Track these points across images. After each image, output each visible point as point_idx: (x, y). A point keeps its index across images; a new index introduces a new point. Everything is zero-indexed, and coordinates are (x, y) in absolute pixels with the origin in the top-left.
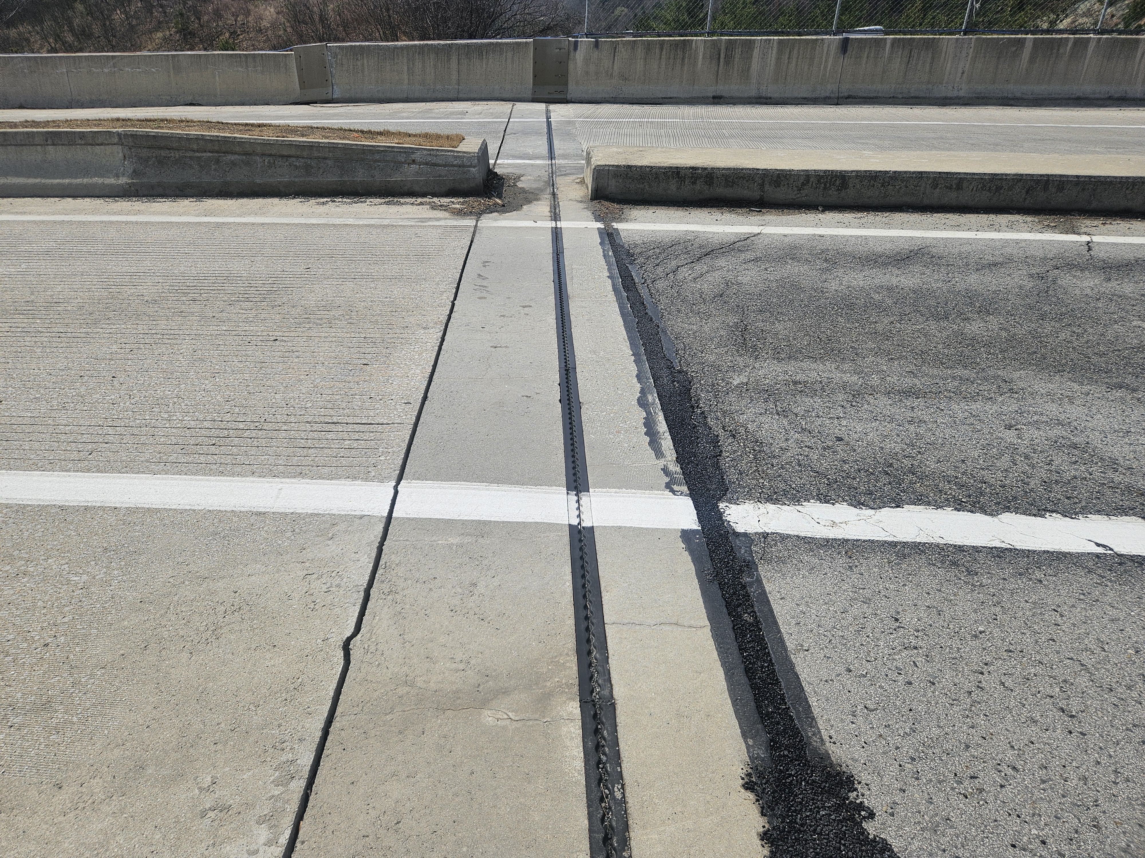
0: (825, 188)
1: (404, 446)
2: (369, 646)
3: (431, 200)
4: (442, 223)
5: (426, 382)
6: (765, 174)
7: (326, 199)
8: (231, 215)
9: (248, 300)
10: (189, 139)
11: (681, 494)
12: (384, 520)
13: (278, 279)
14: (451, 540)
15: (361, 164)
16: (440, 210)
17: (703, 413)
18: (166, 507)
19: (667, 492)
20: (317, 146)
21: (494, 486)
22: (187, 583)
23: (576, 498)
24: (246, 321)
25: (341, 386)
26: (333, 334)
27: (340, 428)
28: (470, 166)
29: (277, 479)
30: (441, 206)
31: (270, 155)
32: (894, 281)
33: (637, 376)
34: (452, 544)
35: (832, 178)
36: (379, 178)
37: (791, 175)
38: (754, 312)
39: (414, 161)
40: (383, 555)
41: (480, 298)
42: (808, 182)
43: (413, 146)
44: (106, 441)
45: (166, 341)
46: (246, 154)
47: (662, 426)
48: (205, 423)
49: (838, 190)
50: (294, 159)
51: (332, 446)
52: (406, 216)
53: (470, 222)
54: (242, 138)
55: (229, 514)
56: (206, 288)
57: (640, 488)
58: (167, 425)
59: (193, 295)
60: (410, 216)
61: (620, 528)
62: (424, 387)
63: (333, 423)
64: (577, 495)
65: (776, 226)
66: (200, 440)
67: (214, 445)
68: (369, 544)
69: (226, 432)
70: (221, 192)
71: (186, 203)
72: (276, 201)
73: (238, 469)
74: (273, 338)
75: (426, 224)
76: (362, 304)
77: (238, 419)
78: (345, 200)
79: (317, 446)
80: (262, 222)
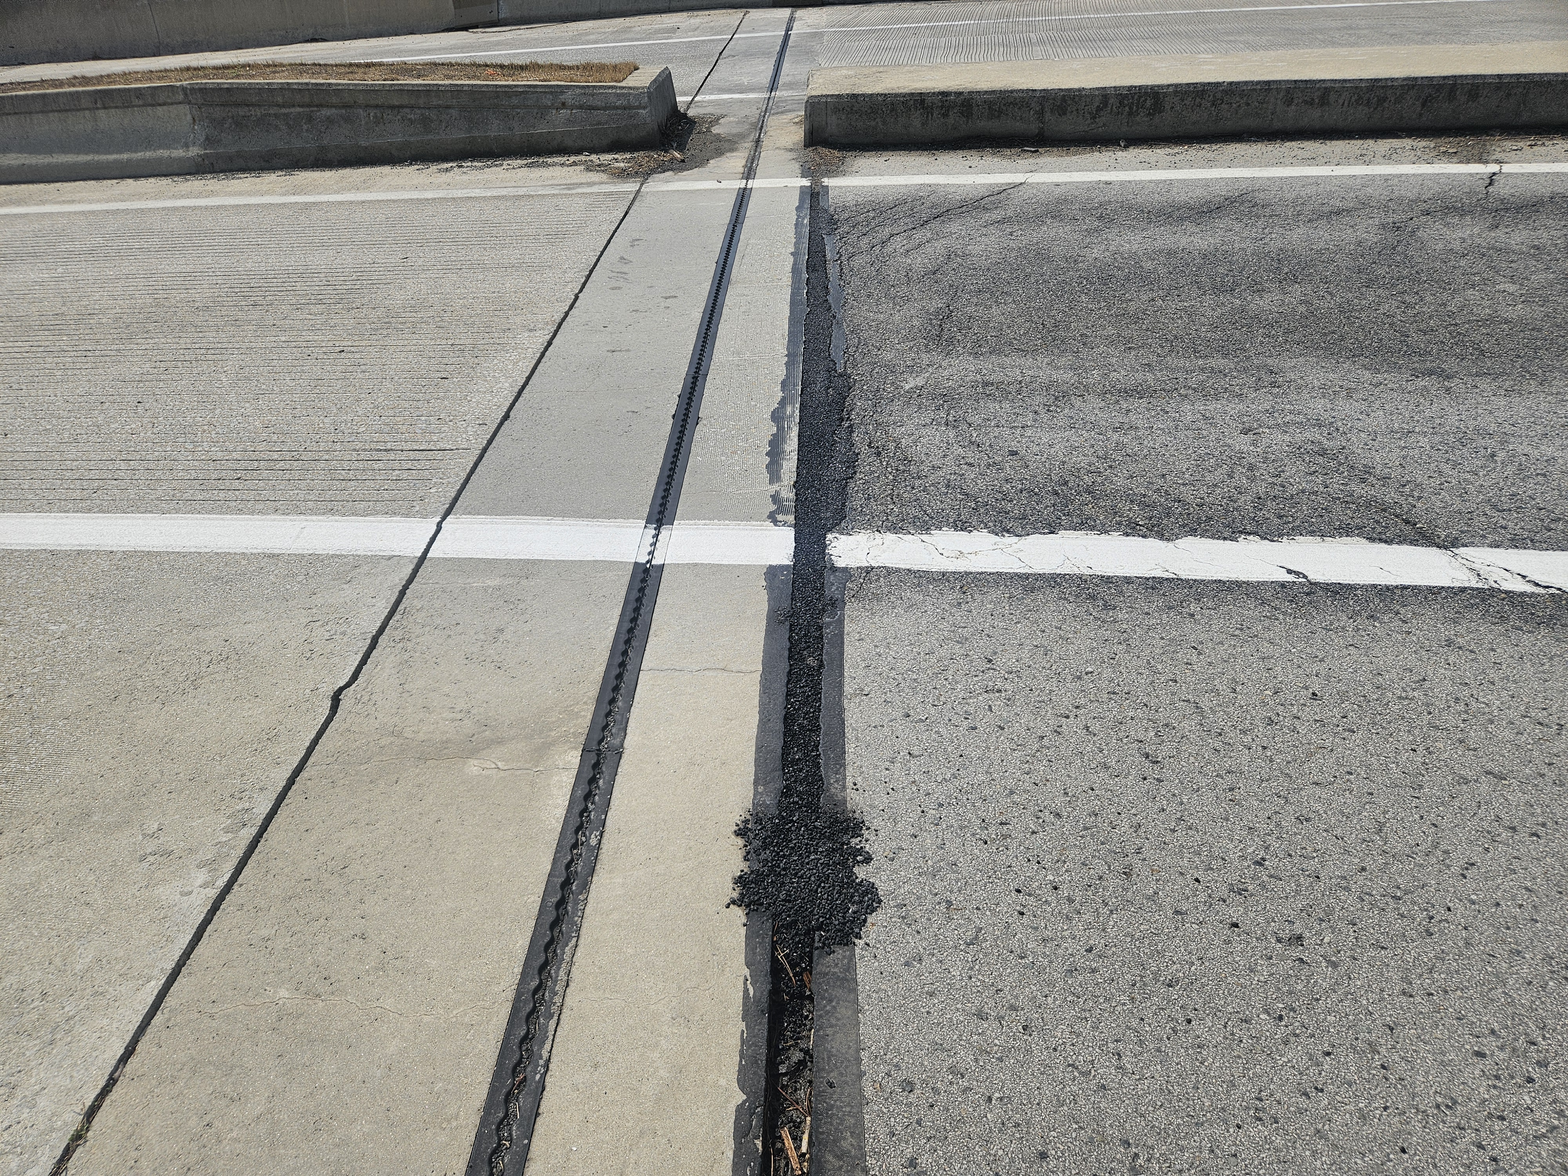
0: (1130, 114)
1: (463, 475)
2: (361, 696)
3: (588, 158)
4: (595, 189)
5: (513, 398)
6: (1044, 97)
7: (451, 164)
8: (327, 191)
9: (320, 302)
10: (270, 90)
11: (783, 525)
12: (416, 561)
13: (364, 274)
14: (489, 582)
15: (494, 113)
16: (598, 171)
17: (851, 426)
18: (170, 550)
19: (769, 524)
20: (436, 91)
21: (558, 521)
22: (175, 631)
23: (654, 532)
24: (313, 329)
25: (407, 406)
26: (415, 342)
27: (392, 456)
28: (638, 107)
29: (302, 517)
30: (599, 166)
31: (377, 106)
32: (1184, 241)
33: (782, 383)
34: (489, 587)
35: (1140, 97)
36: (519, 131)
37: (1081, 96)
38: (969, 293)
39: (563, 104)
40: (404, 600)
41: (613, 289)
42: (1106, 105)
43: (562, 83)
44: (116, 477)
45: (210, 357)
46: (345, 106)
47: (792, 444)
48: (234, 454)
49: (1149, 114)
50: (407, 110)
51: (378, 477)
52: (550, 182)
53: (631, 187)
54: (339, 84)
55: (237, 557)
56: (272, 289)
57: (736, 518)
58: (189, 458)
59: (255, 299)
60: (556, 182)
61: (696, 565)
62: (508, 404)
63: (385, 450)
64: (658, 529)
65: (1050, 172)
66: (224, 473)
67: (238, 479)
68: (391, 588)
69: (256, 464)
70: (317, 160)
71: (271, 179)
72: (386, 169)
73: (260, 506)
74: (338, 349)
75: (574, 192)
76: (461, 302)
77: (274, 449)
78: (475, 164)
79: (359, 477)
80: (363, 199)
